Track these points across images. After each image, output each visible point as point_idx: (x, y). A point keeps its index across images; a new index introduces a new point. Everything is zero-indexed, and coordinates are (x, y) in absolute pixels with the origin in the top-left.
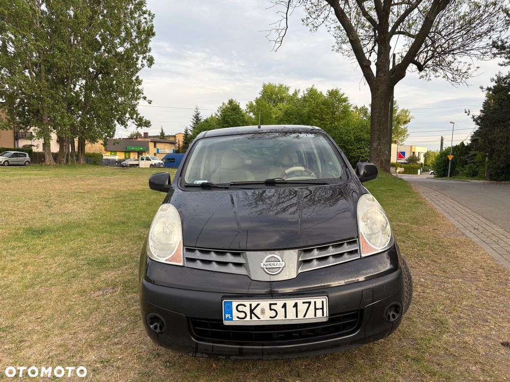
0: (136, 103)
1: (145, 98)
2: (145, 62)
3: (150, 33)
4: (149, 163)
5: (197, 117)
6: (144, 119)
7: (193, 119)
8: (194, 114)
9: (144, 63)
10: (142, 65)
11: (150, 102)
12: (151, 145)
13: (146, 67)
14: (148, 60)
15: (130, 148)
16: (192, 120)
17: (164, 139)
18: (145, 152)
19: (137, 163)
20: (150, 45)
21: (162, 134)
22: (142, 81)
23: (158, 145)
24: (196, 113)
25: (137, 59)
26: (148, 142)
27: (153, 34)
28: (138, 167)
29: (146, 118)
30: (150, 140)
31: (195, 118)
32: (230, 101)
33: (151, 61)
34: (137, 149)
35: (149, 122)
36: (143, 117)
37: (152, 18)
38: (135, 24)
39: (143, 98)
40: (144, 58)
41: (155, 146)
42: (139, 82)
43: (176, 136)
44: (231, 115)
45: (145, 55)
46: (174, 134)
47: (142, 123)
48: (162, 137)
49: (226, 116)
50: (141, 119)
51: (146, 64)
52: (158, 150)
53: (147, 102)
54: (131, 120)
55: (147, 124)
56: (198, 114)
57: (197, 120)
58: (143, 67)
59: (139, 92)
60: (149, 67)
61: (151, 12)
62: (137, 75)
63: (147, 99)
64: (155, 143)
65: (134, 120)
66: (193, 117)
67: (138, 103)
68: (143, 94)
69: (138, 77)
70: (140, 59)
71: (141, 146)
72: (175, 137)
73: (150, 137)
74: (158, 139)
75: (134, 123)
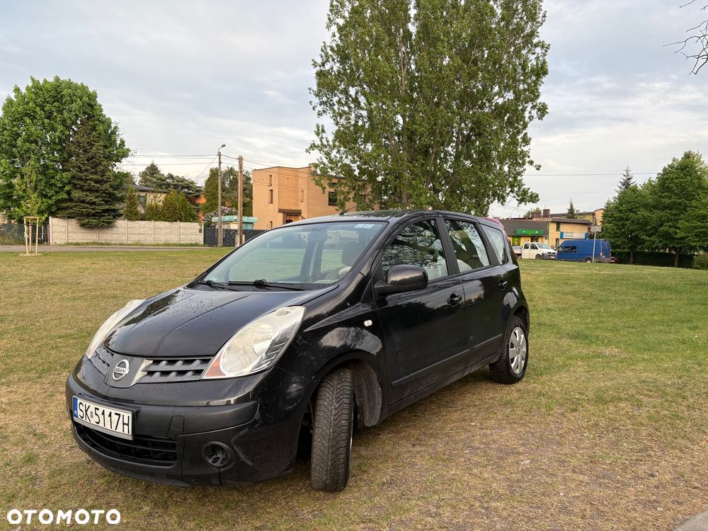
0: (522, 170)
1: (531, 163)
2: (534, 112)
3: (541, 71)
4: (535, 252)
5: (626, 184)
6: (529, 191)
7: (620, 187)
8: (622, 179)
9: (532, 114)
10: (530, 117)
11: (538, 168)
12: (552, 227)
13: (536, 120)
14: (539, 110)
15: (520, 231)
16: (618, 189)
17: (573, 218)
18: (542, 237)
19: (519, 252)
20: (541, 89)
21: (571, 210)
22: (530, 139)
23: (563, 228)
24: (625, 178)
25: (524, 110)
26: (548, 222)
27: (545, 73)
28: (520, 257)
29: (533, 190)
30: (550, 219)
31: (623, 185)
32: (685, 155)
33: (543, 110)
34: (530, 232)
35: (537, 196)
36: (529, 189)
37: (546, 51)
38: (520, 64)
39: (529, 162)
40: (533, 107)
41: (558, 229)
42: (526, 141)
43: (596, 213)
44: (677, 178)
45: (535, 104)
46: (592, 211)
47: (525, 197)
48: (570, 215)
49: (667, 179)
50: (525, 192)
51: (535, 116)
52: (562, 233)
53: (535, 168)
54: (511, 194)
55: (534, 198)
56: (629, 179)
57: (626, 188)
58: (531, 120)
59: (524, 154)
60: (539, 119)
61: (546, 42)
62: (524, 132)
63: (534, 164)
64: (558, 224)
65: (514, 194)
66: (620, 185)
67: (525, 170)
68: (529, 157)
69: (526, 134)
70: (529, 109)
71: (537, 229)
72: (593, 214)
73: (552, 216)
74: (564, 219)
75: (514, 197)
